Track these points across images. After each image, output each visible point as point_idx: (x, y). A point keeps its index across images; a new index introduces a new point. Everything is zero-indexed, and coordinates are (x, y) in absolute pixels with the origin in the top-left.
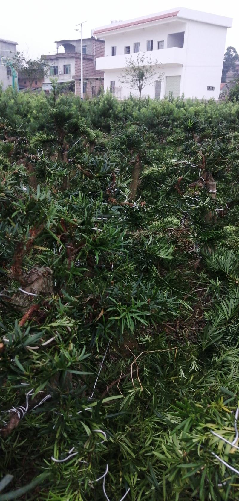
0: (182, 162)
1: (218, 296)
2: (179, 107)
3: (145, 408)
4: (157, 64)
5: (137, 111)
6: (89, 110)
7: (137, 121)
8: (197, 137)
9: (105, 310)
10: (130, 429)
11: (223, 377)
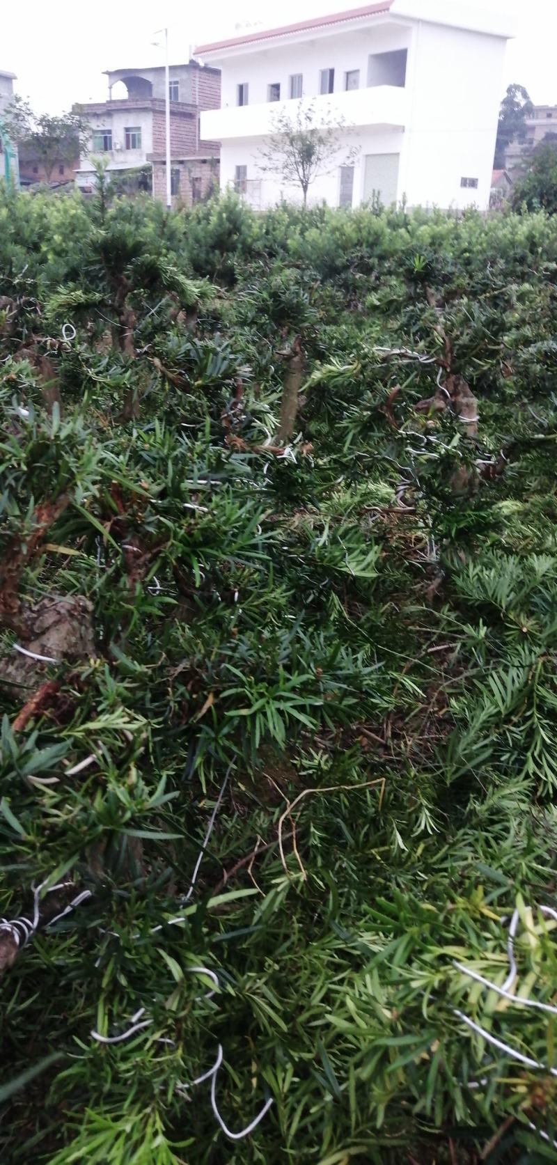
0: (397, 351)
1: (481, 662)
2: (394, 225)
3: (312, 918)
4: (345, 124)
5: (297, 236)
6: (185, 233)
7: (298, 259)
8: (435, 294)
9: (217, 694)
10: (277, 967)
11: (489, 846)
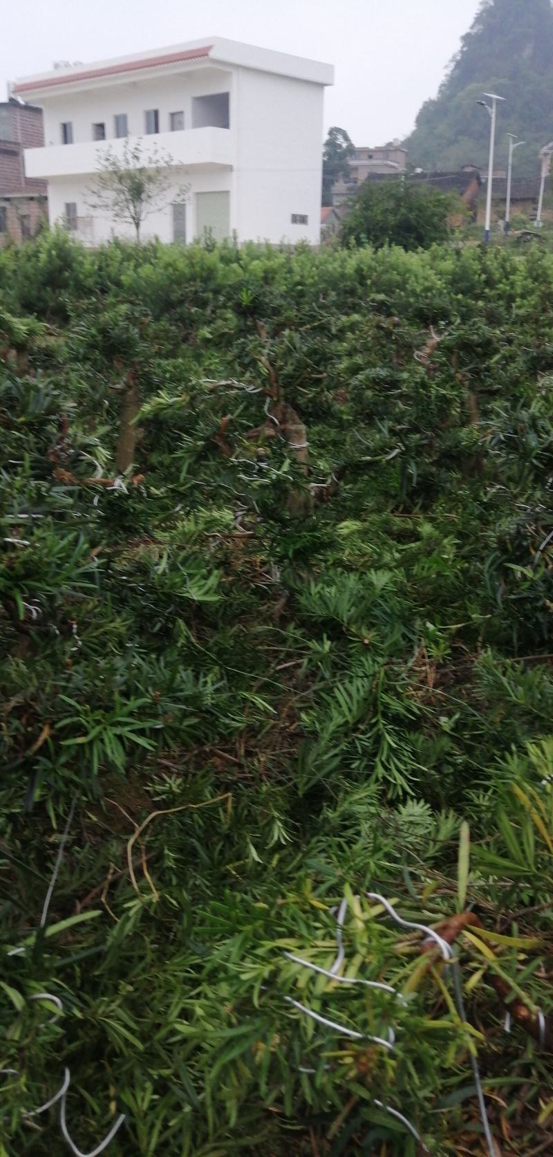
0: (224, 383)
1: (327, 675)
2: (225, 260)
3: (168, 937)
4: (173, 163)
5: (131, 272)
6: (14, 271)
7: (132, 293)
8: (265, 325)
9: (52, 726)
10: (130, 988)
11: (343, 851)
